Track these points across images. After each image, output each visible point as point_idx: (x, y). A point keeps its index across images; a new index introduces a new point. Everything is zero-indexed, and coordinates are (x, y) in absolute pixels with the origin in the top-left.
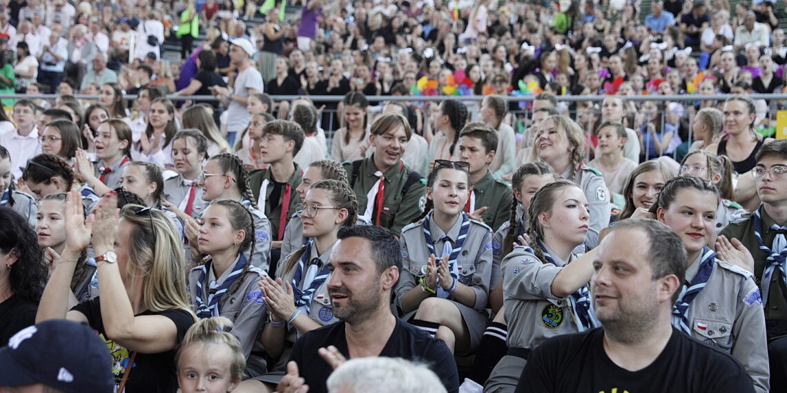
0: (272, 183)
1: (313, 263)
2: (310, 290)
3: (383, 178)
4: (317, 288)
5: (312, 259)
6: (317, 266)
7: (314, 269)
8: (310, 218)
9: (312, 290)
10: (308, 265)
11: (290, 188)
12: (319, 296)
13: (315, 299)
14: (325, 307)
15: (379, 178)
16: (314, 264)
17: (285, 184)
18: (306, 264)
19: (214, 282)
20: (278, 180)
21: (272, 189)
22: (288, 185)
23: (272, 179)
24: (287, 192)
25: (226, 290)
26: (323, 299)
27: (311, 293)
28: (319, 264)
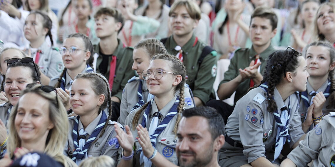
0: (101, 56)
1: (154, 115)
2: (154, 135)
3: (182, 51)
4: (160, 134)
5: (154, 113)
6: (158, 118)
7: (156, 119)
8: (157, 79)
9: (156, 135)
10: (150, 117)
11: (115, 58)
12: (162, 139)
13: (159, 141)
14: (167, 146)
15: (178, 52)
16: (156, 116)
17: (111, 55)
18: (149, 115)
19: (82, 130)
20: (106, 53)
21: (101, 61)
22: (114, 56)
23: (101, 53)
24: (113, 61)
25: (95, 138)
26: (166, 141)
27: (155, 137)
28: (160, 116)
